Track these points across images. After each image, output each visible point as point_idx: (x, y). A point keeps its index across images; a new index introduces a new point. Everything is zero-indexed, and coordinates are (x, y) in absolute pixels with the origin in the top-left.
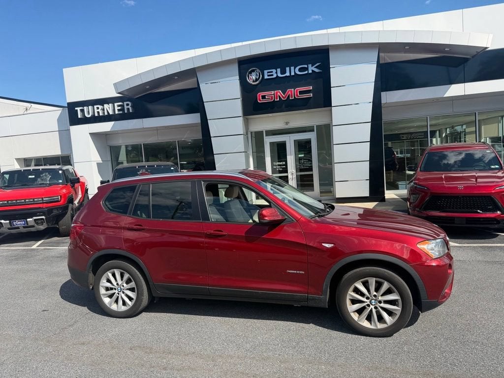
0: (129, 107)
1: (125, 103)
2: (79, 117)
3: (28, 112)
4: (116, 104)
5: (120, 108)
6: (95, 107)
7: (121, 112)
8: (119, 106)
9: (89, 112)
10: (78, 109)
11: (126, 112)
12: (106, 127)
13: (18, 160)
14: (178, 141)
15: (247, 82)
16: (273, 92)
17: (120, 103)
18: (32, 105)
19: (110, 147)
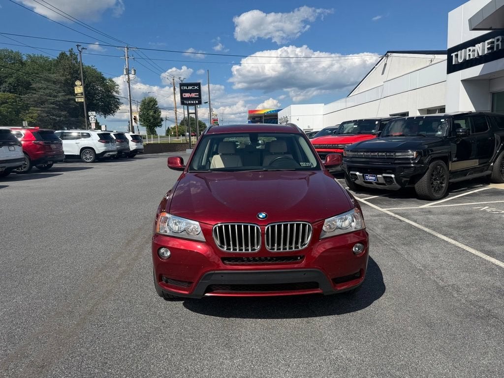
0: (499, 43)
1: (496, 38)
2: (454, 63)
3: (432, 63)
4: (486, 42)
5: (489, 46)
6: (468, 49)
7: (490, 51)
8: (488, 44)
9: (462, 56)
11: (495, 49)
12: (474, 71)
13: (420, 111)
17: (490, 40)
18: (436, 55)
19: (493, 94)
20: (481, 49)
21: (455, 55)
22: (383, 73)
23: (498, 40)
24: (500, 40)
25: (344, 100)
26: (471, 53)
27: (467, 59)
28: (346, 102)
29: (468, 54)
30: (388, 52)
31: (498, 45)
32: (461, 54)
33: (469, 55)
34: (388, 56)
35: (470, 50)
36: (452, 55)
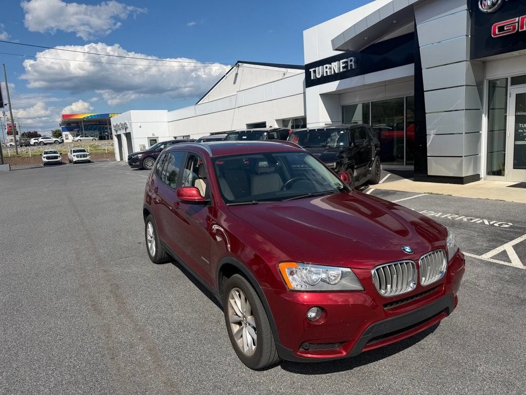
0: (352, 63)
1: (349, 59)
2: (312, 78)
3: (286, 76)
4: (341, 61)
5: (344, 65)
6: (325, 66)
7: (345, 70)
8: (343, 63)
9: (320, 72)
10: (311, 70)
11: (349, 69)
12: (332, 87)
13: (277, 121)
14: (406, 97)
15: (479, 9)
16: (517, 19)
17: (344, 60)
18: (288, 69)
19: (343, 107)
20: (336, 67)
21: (313, 71)
22: (234, 83)
23: (351, 61)
24: (353, 60)
25: (192, 107)
26: (327, 70)
27: (325, 75)
28: (195, 109)
29: (325, 70)
30: (239, 62)
31: (351, 65)
32: (319, 70)
33: (327, 72)
34: (239, 66)
35: (326, 67)
36: (310, 70)
